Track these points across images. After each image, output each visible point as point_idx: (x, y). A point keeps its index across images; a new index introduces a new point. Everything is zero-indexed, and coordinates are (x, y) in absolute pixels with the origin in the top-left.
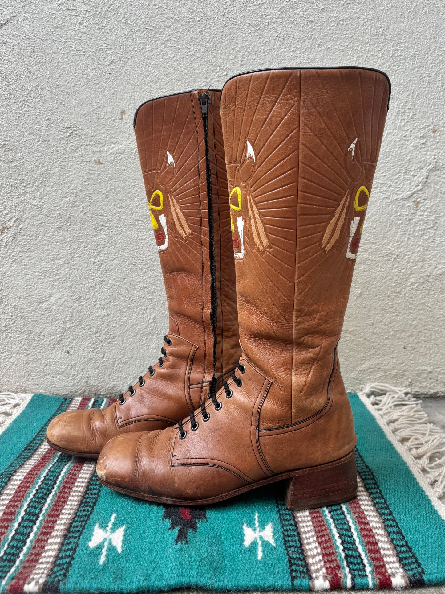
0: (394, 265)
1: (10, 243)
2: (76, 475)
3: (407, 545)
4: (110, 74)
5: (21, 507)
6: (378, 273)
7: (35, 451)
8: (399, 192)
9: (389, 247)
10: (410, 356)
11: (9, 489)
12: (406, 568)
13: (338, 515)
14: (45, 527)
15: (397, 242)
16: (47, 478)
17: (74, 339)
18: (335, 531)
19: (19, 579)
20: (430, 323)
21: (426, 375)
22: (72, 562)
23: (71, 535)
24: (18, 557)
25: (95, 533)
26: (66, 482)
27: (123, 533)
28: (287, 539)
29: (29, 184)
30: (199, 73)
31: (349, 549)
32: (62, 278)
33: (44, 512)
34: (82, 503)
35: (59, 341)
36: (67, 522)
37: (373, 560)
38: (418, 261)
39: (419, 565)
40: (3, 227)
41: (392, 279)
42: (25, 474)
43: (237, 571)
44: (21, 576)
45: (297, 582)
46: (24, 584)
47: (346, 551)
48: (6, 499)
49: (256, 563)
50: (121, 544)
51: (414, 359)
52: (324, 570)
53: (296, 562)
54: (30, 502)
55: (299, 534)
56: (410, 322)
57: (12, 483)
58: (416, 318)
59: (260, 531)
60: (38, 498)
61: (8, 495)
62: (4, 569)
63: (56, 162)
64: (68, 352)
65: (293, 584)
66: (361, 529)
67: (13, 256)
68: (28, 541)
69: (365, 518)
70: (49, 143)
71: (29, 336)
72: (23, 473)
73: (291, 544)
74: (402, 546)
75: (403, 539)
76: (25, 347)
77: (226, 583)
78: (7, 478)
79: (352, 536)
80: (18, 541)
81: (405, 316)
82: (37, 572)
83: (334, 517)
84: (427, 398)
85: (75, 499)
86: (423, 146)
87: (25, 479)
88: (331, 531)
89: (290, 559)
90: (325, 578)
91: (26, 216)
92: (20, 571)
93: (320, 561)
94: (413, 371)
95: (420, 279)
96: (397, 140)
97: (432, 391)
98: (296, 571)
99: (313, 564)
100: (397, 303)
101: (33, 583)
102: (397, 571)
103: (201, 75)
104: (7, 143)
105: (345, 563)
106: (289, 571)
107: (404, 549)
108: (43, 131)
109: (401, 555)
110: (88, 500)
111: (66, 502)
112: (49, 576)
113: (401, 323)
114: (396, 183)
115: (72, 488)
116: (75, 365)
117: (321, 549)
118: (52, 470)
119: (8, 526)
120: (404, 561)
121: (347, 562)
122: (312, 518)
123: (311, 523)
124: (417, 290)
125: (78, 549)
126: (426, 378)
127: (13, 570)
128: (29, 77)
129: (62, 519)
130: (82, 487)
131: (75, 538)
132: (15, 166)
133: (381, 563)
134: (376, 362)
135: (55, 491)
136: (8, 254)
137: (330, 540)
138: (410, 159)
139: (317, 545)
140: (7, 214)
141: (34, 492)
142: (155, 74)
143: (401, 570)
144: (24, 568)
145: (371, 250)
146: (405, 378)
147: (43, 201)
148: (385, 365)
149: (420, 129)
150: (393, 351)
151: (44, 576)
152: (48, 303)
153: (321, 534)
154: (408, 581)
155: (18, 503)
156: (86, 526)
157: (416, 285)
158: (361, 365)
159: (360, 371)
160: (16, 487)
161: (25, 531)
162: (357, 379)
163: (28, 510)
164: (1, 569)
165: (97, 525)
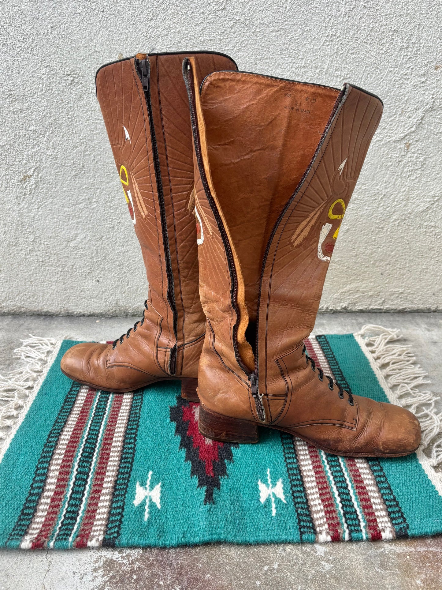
0: (380, 204)
2: (112, 430)
3: (394, 500)
5: (73, 467)
7: (74, 403)
8: (392, 135)
9: (377, 187)
11: (60, 449)
12: (394, 522)
13: (337, 471)
14: (95, 485)
16: (89, 437)
18: (335, 489)
19: (83, 537)
22: (123, 520)
23: (117, 493)
24: (78, 514)
25: (137, 491)
26: (106, 439)
27: (160, 489)
28: (295, 495)
31: (346, 506)
33: (92, 470)
34: (122, 459)
36: (113, 479)
37: (366, 515)
39: (405, 520)
42: (70, 433)
43: (256, 527)
44: (83, 533)
46: (87, 541)
47: (345, 509)
48: (59, 459)
49: (271, 519)
50: (159, 500)
52: (326, 526)
53: (303, 518)
54: (79, 462)
55: (305, 490)
57: (61, 442)
59: (272, 487)
60: (85, 457)
61: (60, 454)
65: (301, 538)
66: (357, 487)
68: (84, 499)
69: (360, 476)
72: (68, 431)
73: (299, 500)
74: (390, 501)
75: (392, 493)
77: (248, 538)
78: (56, 437)
79: (349, 494)
80: (76, 499)
82: (96, 529)
83: (334, 475)
84: (396, 312)
85: (116, 454)
86: (423, 85)
87: (71, 438)
88: (332, 488)
89: (299, 515)
90: (328, 533)
92: (82, 527)
93: (323, 517)
96: (397, 79)
97: (401, 307)
98: (304, 527)
99: (318, 519)
101: (94, 540)
102: (386, 525)
105: (344, 519)
106: (298, 527)
107: (392, 503)
109: (390, 510)
110: (127, 456)
111: (108, 458)
112: (105, 532)
114: (391, 125)
115: (111, 444)
117: (324, 506)
119: (65, 485)
120: (392, 516)
121: (345, 518)
122: (315, 472)
123: (314, 479)
125: (125, 507)
127: (76, 527)
129: (108, 476)
130: (119, 441)
131: (122, 495)
133: (373, 518)
137: (331, 498)
138: (407, 99)
139: (320, 502)
141: (81, 452)
143: (389, 524)
144: (85, 524)
146: (379, 297)
149: (422, 66)
151: (102, 533)
153: (323, 491)
154: (395, 536)
155: (70, 463)
156: (129, 484)
158: (343, 288)
159: (342, 293)
160: (65, 447)
161: (80, 490)
162: (338, 299)
163: (79, 470)
164: (66, 527)
165: (138, 483)
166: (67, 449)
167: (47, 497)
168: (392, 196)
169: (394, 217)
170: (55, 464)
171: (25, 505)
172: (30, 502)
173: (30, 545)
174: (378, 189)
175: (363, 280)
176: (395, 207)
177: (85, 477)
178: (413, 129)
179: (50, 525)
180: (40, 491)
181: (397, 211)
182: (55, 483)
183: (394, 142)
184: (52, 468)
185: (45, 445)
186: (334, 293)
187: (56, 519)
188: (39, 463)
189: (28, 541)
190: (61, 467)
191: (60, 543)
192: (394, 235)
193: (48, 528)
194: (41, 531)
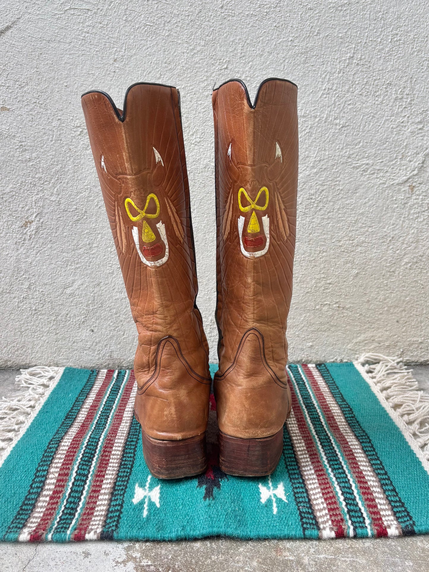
0: (389, 246)
1: (33, 236)
2: (112, 440)
3: (400, 501)
4: (114, 72)
5: (73, 469)
6: (373, 255)
8: (395, 178)
9: (384, 230)
10: (403, 328)
11: (60, 454)
12: (400, 520)
13: (340, 473)
14: (94, 486)
15: (393, 225)
16: (89, 443)
17: (96, 320)
18: (338, 489)
19: (81, 530)
20: (422, 298)
21: (417, 346)
22: (121, 516)
23: (117, 492)
24: (76, 511)
25: (136, 491)
26: (106, 447)
27: (159, 491)
28: (297, 495)
29: (46, 181)
30: (200, 68)
31: (350, 504)
32: (82, 266)
33: (91, 473)
34: (121, 465)
35: (83, 322)
36: (112, 481)
38: (412, 242)
39: (411, 518)
40: (26, 222)
41: (386, 260)
42: (71, 441)
43: (257, 523)
44: (81, 527)
45: (308, 533)
46: (85, 533)
47: (348, 506)
48: (58, 462)
49: (273, 517)
50: (158, 500)
51: (406, 331)
52: (330, 522)
53: (306, 515)
55: (307, 491)
56: (403, 298)
57: (61, 448)
58: (409, 295)
60: (85, 461)
61: (60, 458)
62: (67, 521)
63: (69, 160)
64: (93, 331)
65: (304, 534)
66: (361, 487)
67: (37, 247)
68: (82, 497)
69: (364, 477)
70: (62, 142)
71: (57, 318)
72: (68, 439)
74: (395, 501)
75: (397, 495)
76: (54, 327)
77: (249, 533)
78: (56, 444)
79: (353, 494)
80: (75, 497)
81: (398, 293)
82: (94, 523)
83: (337, 476)
84: (417, 365)
85: (115, 461)
87: (71, 444)
88: (335, 488)
89: (301, 513)
90: (331, 529)
91: (45, 211)
92: (80, 523)
93: (326, 514)
94: (405, 342)
95: (413, 259)
97: (422, 360)
98: (307, 523)
100: (391, 282)
101: (92, 533)
102: (392, 523)
103: (201, 69)
104: (23, 144)
105: (348, 517)
106: (300, 523)
107: (398, 504)
108: (55, 131)
109: (395, 510)
110: (126, 463)
111: (108, 464)
112: (104, 526)
113: (395, 299)
114: (393, 168)
115: (111, 452)
116: (100, 342)
117: (327, 504)
118: (92, 436)
119: (64, 485)
120: (398, 515)
121: (350, 515)
122: (317, 475)
123: (317, 481)
124: (410, 269)
125: (124, 505)
126: (416, 348)
127: (74, 522)
128: (38, 79)
129: (107, 479)
130: (119, 450)
131: (121, 495)
132: (32, 165)
133: (378, 516)
134: (371, 335)
135: (98, 455)
136: (32, 246)
137: (334, 497)
138: (407, 144)
139: (323, 500)
140: (29, 210)
141: (81, 456)
142: (157, 70)
143: (395, 522)
144: (83, 520)
145: (367, 233)
146: (397, 348)
147: (60, 197)
148: (379, 337)
150: (387, 325)
151: (100, 527)
152: (71, 288)
153: (326, 491)
154: (402, 531)
155: (69, 466)
156: (128, 485)
157: (410, 264)
158: (357, 337)
159: (356, 343)
160: (65, 452)
161: (79, 489)
162: (353, 350)
163: (78, 472)
164: (64, 521)
165: (137, 485)
166: (67, 454)
167: (46, 496)
168: (401, 238)
169: (405, 260)
170: (55, 467)
171: (24, 502)
172: (29, 499)
173: (29, 537)
174: (385, 232)
175: (378, 328)
176: (405, 249)
177: (84, 478)
178: (415, 172)
179: (48, 519)
180: (39, 490)
181: (407, 254)
182: (54, 483)
183: (398, 184)
184: (52, 470)
185: (46, 451)
186: (348, 344)
187: (54, 515)
188: (39, 466)
189: (27, 533)
190: (61, 469)
191: (58, 535)
192: (407, 279)
193: (46, 522)
194: (39, 525)
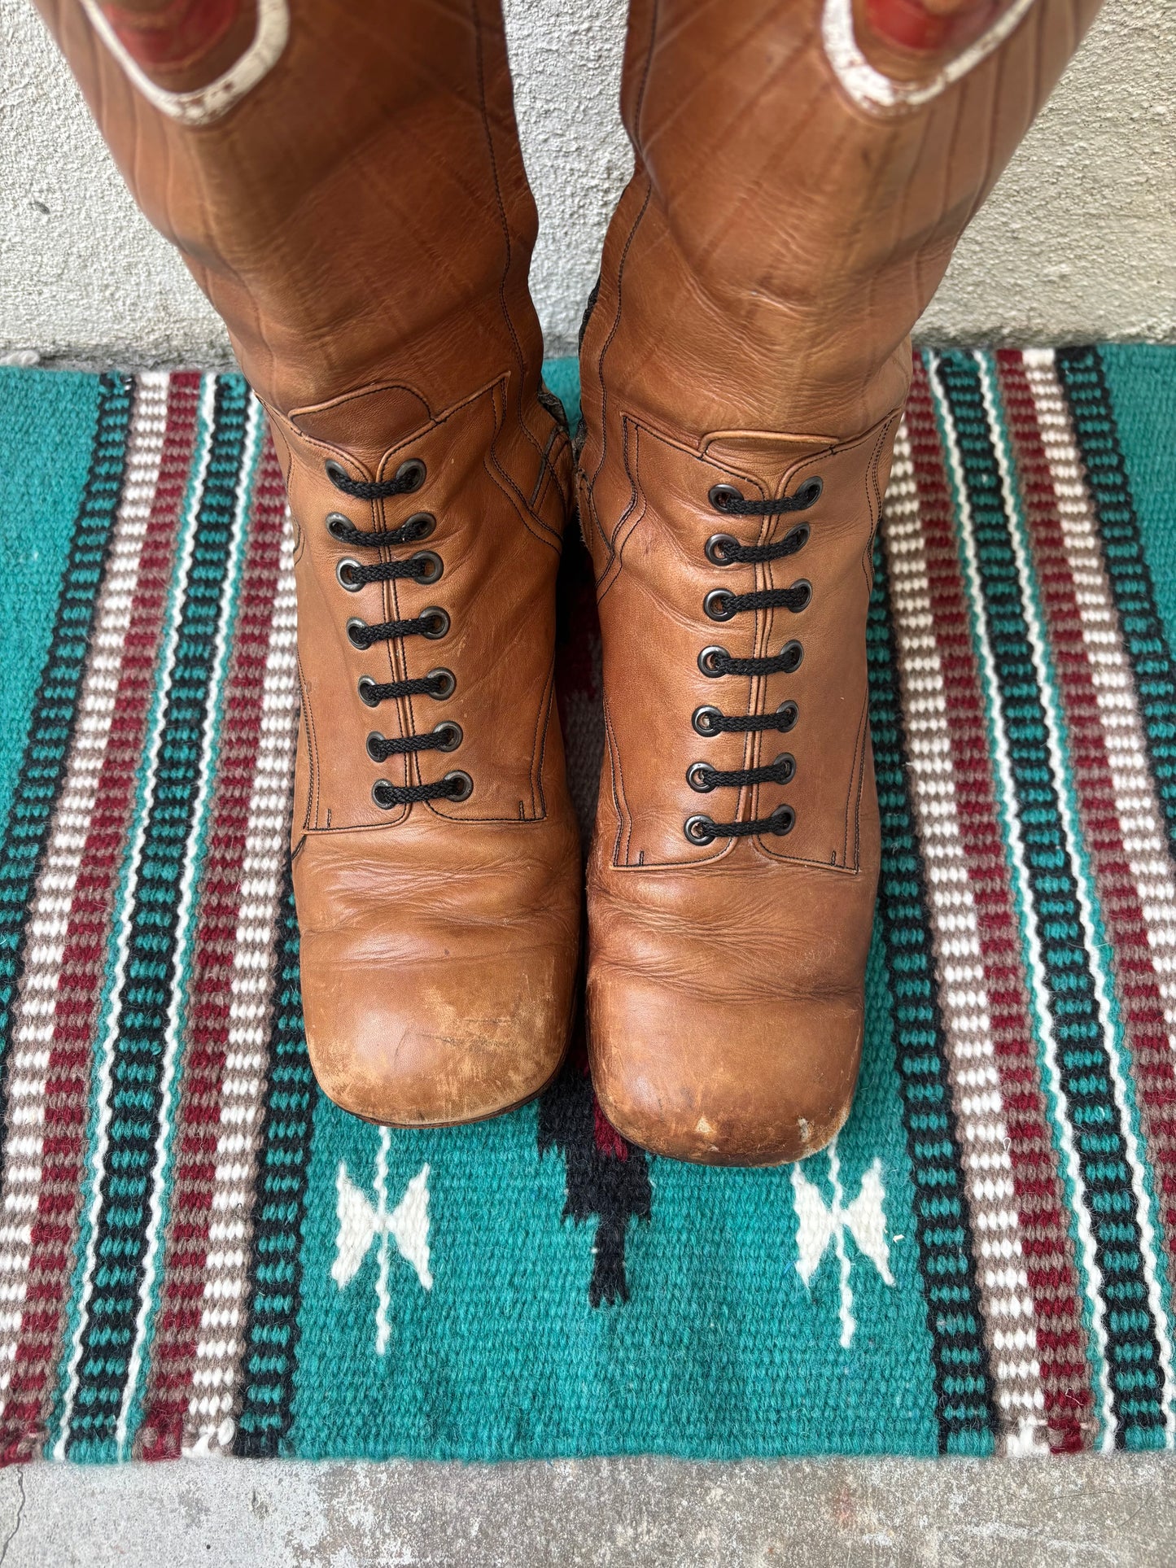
5: (94, 1086)
25: (341, 1210)
27: (425, 1197)
45: (955, 1446)
49: (837, 1359)
50: (425, 1255)
54: (116, 1064)
57: (35, 956)
59: (845, 1201)
60: (135, 1034)
73: (941, 1265)
90: (1041, 1432)
99: (1010, 1385)
105: (1106, 1372)
106: (934, 1401)
119: (77, 1141)
125: (303, 1289)
155: (80, 1069)
156: (309, 1171)
165: (343, 1169)
166: (64, 997)
170: (25, 1072)
177: (145, 1131)
190: (51, 1087)
